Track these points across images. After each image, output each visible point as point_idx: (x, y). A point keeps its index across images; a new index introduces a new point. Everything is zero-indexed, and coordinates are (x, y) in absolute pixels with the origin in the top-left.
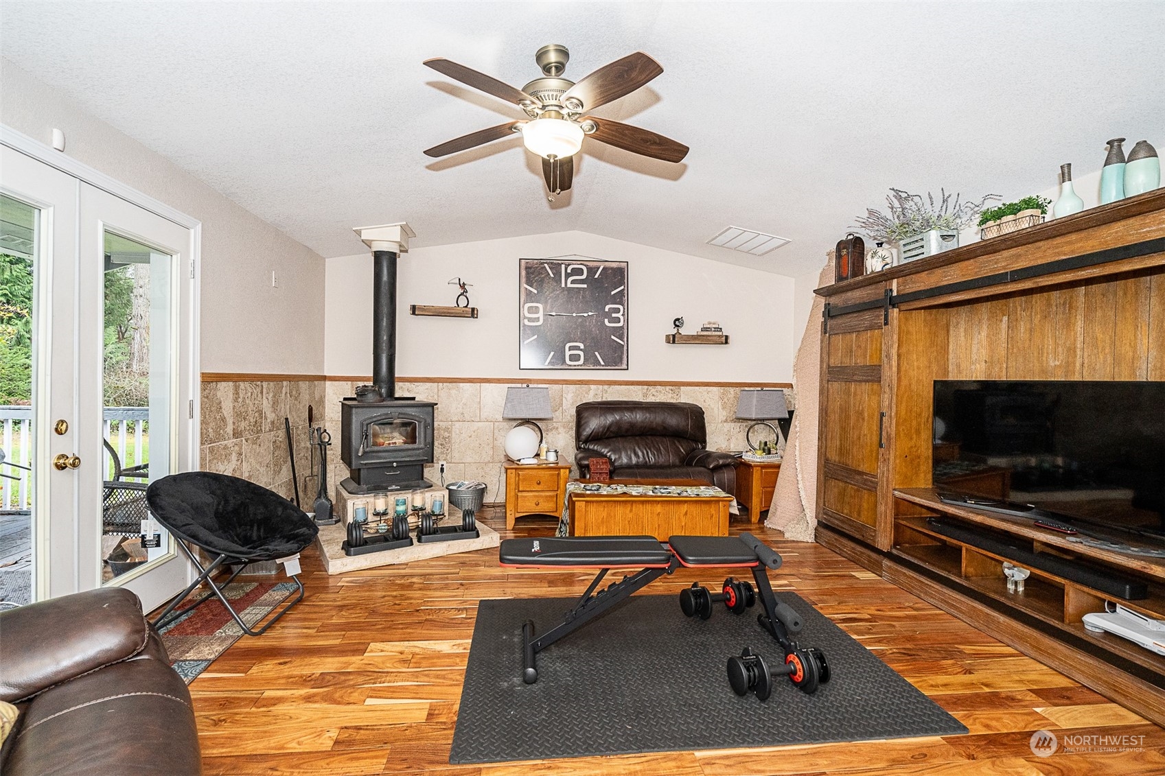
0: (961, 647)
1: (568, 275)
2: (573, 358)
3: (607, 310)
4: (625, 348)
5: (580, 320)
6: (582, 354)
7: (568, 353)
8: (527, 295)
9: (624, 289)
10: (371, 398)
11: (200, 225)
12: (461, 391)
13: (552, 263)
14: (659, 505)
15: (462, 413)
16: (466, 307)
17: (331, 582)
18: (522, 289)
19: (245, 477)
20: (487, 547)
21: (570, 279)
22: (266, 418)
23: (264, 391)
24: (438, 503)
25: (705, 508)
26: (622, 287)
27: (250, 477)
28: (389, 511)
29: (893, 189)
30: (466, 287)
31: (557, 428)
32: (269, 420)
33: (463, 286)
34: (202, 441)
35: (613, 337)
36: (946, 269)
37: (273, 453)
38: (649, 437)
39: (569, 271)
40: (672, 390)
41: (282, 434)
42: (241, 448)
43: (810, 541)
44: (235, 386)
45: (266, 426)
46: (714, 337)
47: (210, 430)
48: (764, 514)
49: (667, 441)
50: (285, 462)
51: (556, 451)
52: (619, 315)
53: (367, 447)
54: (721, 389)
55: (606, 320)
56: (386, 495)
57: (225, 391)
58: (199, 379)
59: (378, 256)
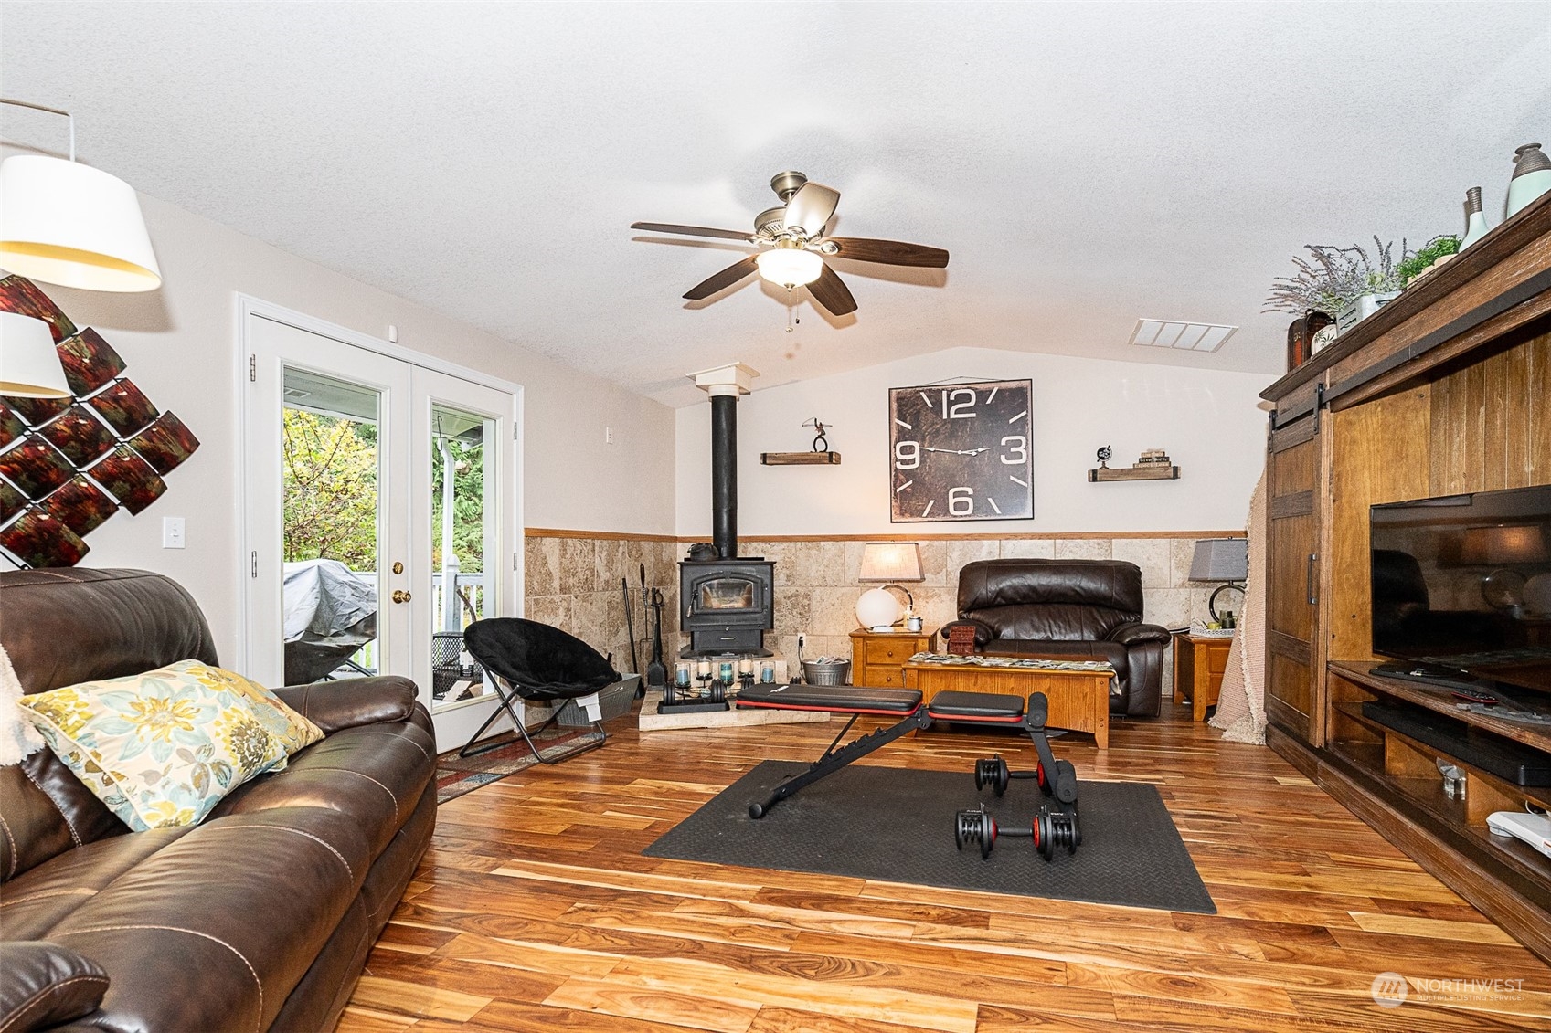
0: (1330, 854)
1: (950, 404)
2: (958, 506)
3: (1003, 443)
4: (1030, 491)
5: (967, 459)
6: (970, 501)
7: (952, 501)
8: (899, 432)
9: (1026, 415)
10: (705, 556)
11: (523, 389)
12: (822, 550)
13: (930, 390)
14: (1012, 679)
15: (824, 578)
16: (825, 451)
17: (642, 737)
18: (894, 426)
19: (574, 633)
20: (814, 720)
21: (954, 408)
22: (598, 577)
23: (597, 548)
24: (768, 671)
25: (1075, 685)
26: (1025, 413)
27: (580, 634)
28: (713, 675)
29: (1309, 247)
30: (824, 428)
31: (940, 595)
32: (602, 579)
33: (820, 427)
34: (526, 592)
35: (1012, 478)
36: (1366, 349)
37: (609, 614)
38: (1056, 605)
39: (952, 398)
40: (1098, 544)
41: (618, 594)
42: (569, 604)
43: (1257, 743)
44: (562, 542)
45: (599, 585)
46: (1157, 467)
47: (535, 583)
48: (1211, 710)
49: (1082, 611)
50: (623, 625)
51: (919, 619)
52: (1020, 449)
53: (698, 608)
54: (1175, 542)
55: (1003, 457)
56: (711, 659)
57: (550, 547)
58: (523, 534)
59: (716, 401)
